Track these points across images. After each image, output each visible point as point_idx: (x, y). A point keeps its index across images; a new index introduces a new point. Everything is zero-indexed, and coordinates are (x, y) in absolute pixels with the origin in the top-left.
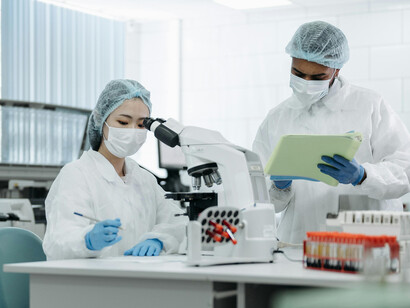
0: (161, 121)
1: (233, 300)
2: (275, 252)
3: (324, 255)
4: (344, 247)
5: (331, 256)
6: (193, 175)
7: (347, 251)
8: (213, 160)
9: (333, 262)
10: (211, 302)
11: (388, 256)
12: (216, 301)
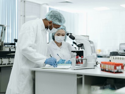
0: (71, 34)
1: (81, 79)
2: (95, 66)
3: (105, 68)
4: (109, 66)
5: (106, 68)
6: (78, 47)
7: (110, 67)
8: (82, 43)
9: (107, 70)
10: (76, 79)
11: (121, 69)
12: (77, 79)
